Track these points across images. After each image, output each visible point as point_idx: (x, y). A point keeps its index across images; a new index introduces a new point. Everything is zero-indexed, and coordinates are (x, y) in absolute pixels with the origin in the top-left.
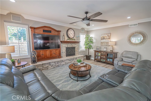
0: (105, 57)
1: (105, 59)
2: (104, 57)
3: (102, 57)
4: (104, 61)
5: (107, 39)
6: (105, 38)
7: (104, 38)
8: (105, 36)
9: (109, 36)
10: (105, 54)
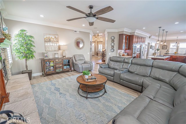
0: (62, 65)
1: (62, 67)
2: (60, 65)
3: (58, 66)
4: (61, 70)
5: (55, 41)
6: (52, 40)
7: (50, 39)
8: (52, 37)
9: (57, 38)
10: (61, 61)
